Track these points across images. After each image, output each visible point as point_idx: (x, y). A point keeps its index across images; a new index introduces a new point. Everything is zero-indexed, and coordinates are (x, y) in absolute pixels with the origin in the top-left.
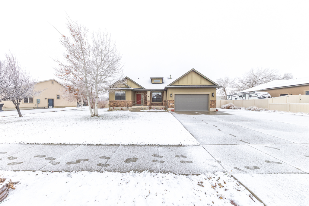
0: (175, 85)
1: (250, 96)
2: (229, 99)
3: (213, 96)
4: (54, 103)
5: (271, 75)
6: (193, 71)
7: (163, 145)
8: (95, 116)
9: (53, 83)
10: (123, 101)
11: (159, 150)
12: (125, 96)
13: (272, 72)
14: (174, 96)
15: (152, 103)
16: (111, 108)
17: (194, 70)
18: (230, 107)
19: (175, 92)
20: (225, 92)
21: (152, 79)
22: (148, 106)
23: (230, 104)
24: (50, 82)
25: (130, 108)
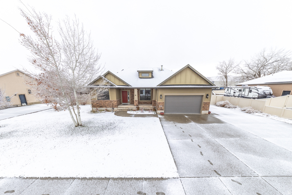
0: (166, 84)
1: (250, 91)
2: (228, 92)
3: (207, 97)
4: (27, 99)
5: (285, 57)
6: (189, 68)
7: (148, 177)
8: (80, 127)
9: (18, 75)
10: (107, 101)
11: (144, 186)
12: (109, 95)
13: (286, 54)
14: (164, 97)
15: (140, 101)
16: (95, 109)
17: (189, 66)
18: (225, 105)
19: (165, 93)
20: (226, 79)
21: (140, 72)
22: (135, 107)
23: (226, 102)
24: (15, 74)
25: (115, 109)
